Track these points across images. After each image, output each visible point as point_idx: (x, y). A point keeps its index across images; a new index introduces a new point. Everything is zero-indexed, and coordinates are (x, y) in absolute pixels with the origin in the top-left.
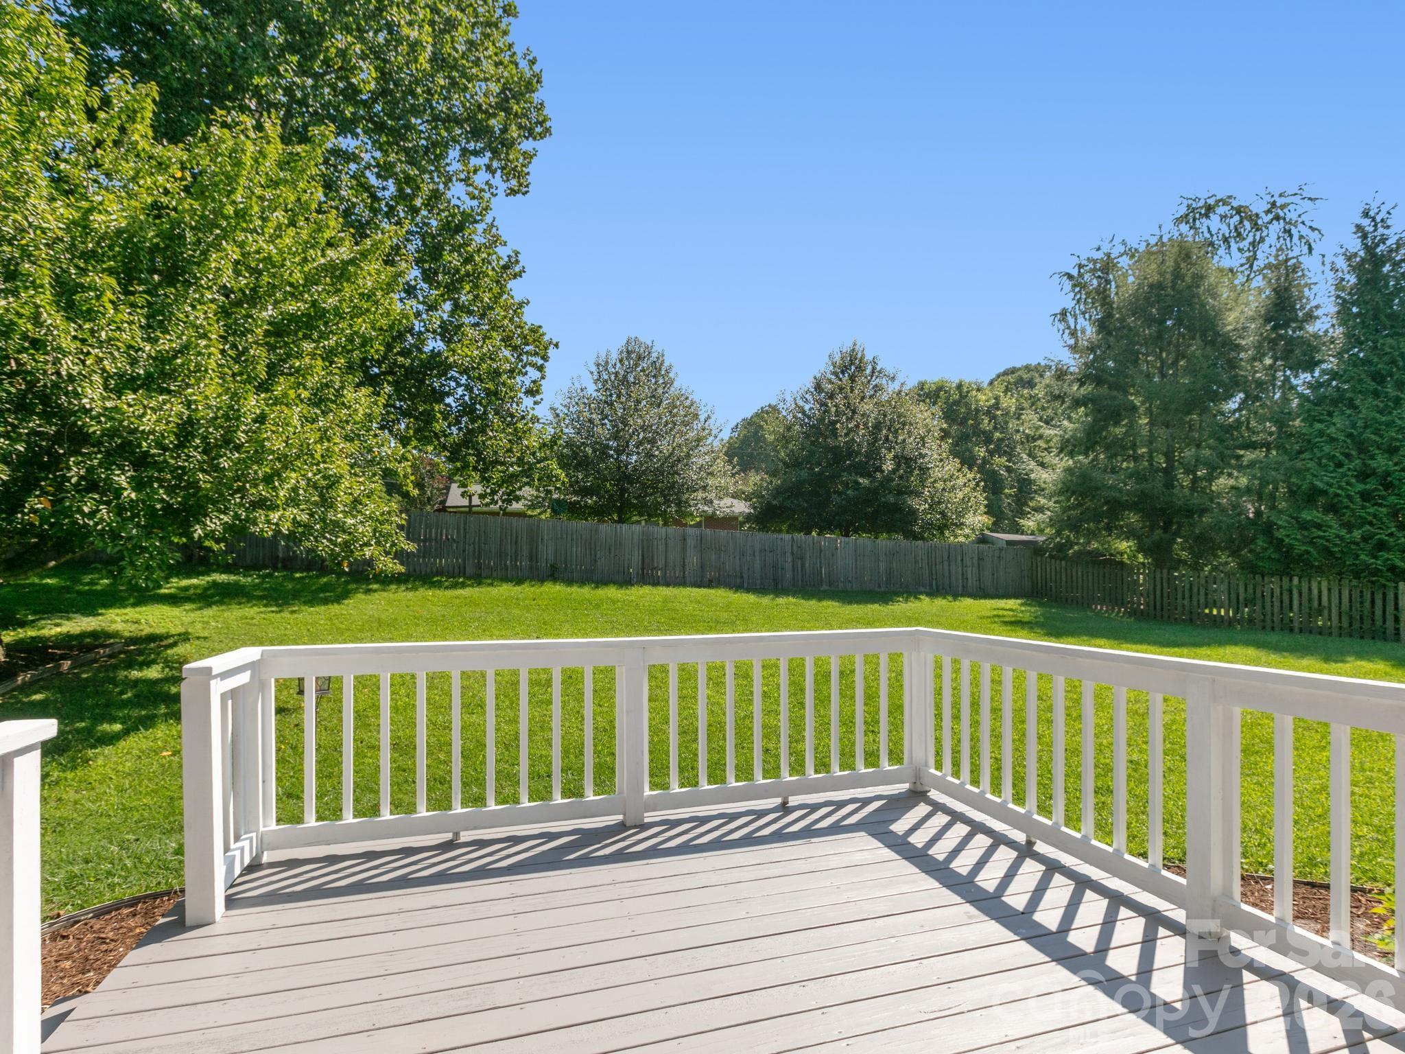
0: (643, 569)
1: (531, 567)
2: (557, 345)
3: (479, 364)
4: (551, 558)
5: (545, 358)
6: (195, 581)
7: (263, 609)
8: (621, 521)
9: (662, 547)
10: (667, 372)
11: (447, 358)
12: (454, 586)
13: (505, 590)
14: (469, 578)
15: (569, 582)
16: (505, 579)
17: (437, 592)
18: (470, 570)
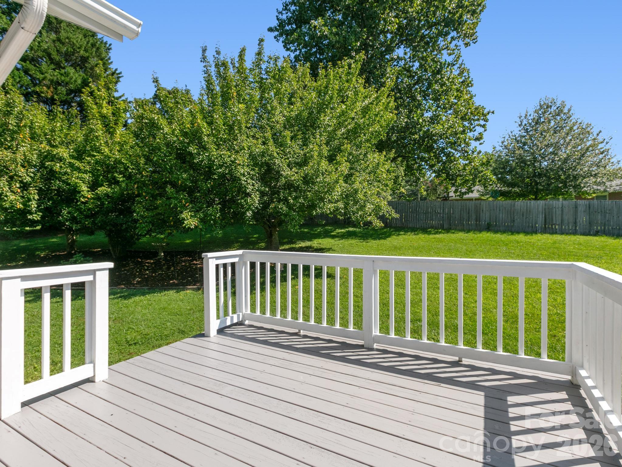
0: (545, 225)
1: (476, 224)
2: (493, 113)
3: (447, 131)
4: (487, 219)
5: (486, 121)
6: (343, 230)
7: (358, 241)
8: (536, 199)
9: (559, 212)
10: (569, 110)
11: (432, 132)
12: (436, 233)
13: (461, 235)
14: (444, 230)
15: (496, 232)
16: (462, 230)
17: (426, 236)
18: (446, 226)
